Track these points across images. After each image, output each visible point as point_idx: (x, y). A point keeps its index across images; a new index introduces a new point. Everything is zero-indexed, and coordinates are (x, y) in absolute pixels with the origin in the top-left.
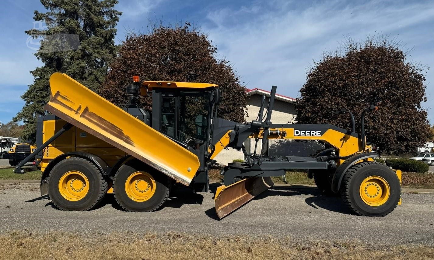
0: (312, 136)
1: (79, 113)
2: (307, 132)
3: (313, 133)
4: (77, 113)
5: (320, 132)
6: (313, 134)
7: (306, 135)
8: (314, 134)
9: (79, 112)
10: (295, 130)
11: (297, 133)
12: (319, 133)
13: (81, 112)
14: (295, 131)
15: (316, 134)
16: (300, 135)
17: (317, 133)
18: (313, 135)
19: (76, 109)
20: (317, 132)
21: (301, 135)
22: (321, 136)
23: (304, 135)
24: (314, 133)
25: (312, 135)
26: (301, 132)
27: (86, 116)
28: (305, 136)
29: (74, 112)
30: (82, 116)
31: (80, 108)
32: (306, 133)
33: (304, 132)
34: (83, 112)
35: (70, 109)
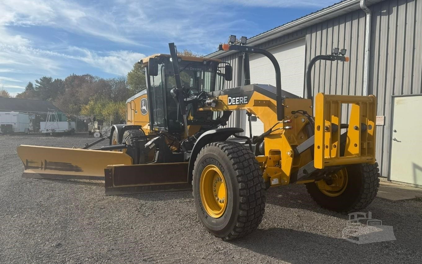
2: (236, 99)
4: (42, 168)
5: (247, 97)
6: (241, 100)
7: (236, 103)
11: (230, 101)
16: (232, 104)
17: (244, 100)
19: (40, 166)
22: (247, 104)
25: (240, 103)
26: (233, 99)
27: (48, 167)
30: (46, 168)
31: (42, 164)
34: (45, 166)
35: (37, 168)
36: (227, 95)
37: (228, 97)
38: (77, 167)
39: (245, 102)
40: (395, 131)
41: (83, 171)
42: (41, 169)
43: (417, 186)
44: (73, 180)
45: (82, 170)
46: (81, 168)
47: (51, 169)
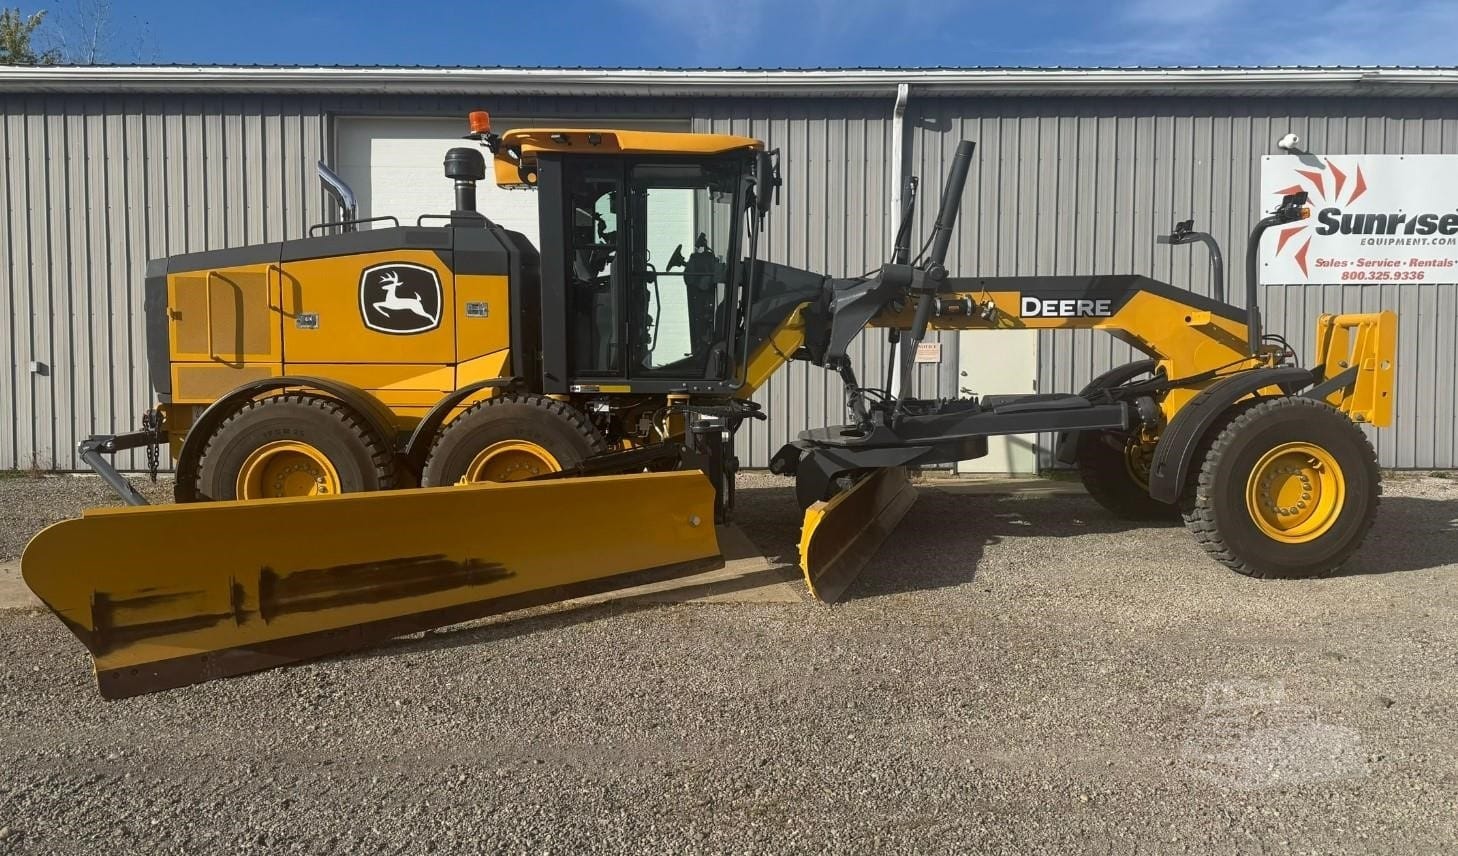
0: (1083, 316)
1: (247, 612)
2: (1063, 303)
3: (1084, 305)
4: (241, 617)
5: (1109, 302)
6: (1085, 309)
7: (1062, 313)
8: (1088, 310)
9: (244, 608)
10: (1024, 299)
11: (1031, 307)
12: (1106, 308)
13: (252, 603)
14: (1026, 300)
15: (1093, 310)
16: (1040, 315)
17: (1098, 308)
18: (1084, 312)
19: (227, 609)
20: (1099, 302)
21: (1045, 313)
22: (1111, 316)
23: (1056, 314)
24: (1088, 305)
25: (1080, 314)
26: (1045, 303)
27: (285, 601)
28: (1059, 316)
29: (226, 621)
30: (269, 612)
31: (238, 594)
32: (1063, 308)
33: (1056, 302)
34: (262, 598)
35: (206, 621)
36: (1019, 293)
37: (1022, 297)
38: (475, 563)
39: (1098, 313)
40: (965, 374)
41: (513, 575)
42: (233, 621)
43: (1013, 475)
44: (444, 629)
45: (509, 572)
46: (499, 565)
47: (314, 606)
